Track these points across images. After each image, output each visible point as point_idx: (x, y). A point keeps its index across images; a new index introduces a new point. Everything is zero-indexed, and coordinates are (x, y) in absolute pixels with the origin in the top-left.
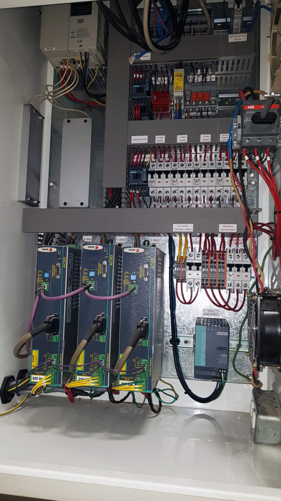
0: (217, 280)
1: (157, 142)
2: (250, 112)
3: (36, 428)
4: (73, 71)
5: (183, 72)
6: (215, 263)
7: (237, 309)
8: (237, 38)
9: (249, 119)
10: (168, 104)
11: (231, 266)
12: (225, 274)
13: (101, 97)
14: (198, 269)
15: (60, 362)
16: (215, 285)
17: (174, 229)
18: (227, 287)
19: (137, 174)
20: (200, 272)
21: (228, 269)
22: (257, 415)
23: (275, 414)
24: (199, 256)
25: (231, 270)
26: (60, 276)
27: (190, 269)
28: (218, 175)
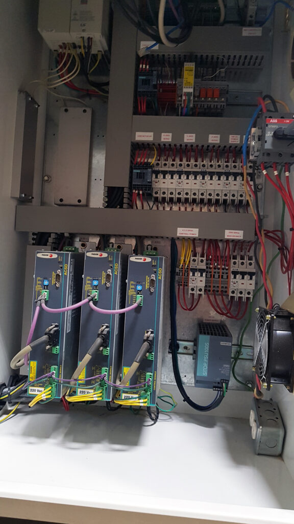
0: (220, 287)
1: (162, 140)
2: (273, 126)
4: (74, 56)
5: (194, 66)
6: (219, 269)
8: (251, 32)
9: (271, 133)
10: (175, 99)
11: (235, 273)
13: (103, 87)
14: (202, 275)
15: (59, 374)
16: (218, 291)
17: (178, 233)
18: (231, 294)
19: (140, 173)
20: (204, 279)
21: (232, 276)
22: (258, 427)
23: (276, 426)
24: (202, 261)
25: (235, 278)
26: (61, 285)
27: (194, 275)
28: (225, 179)
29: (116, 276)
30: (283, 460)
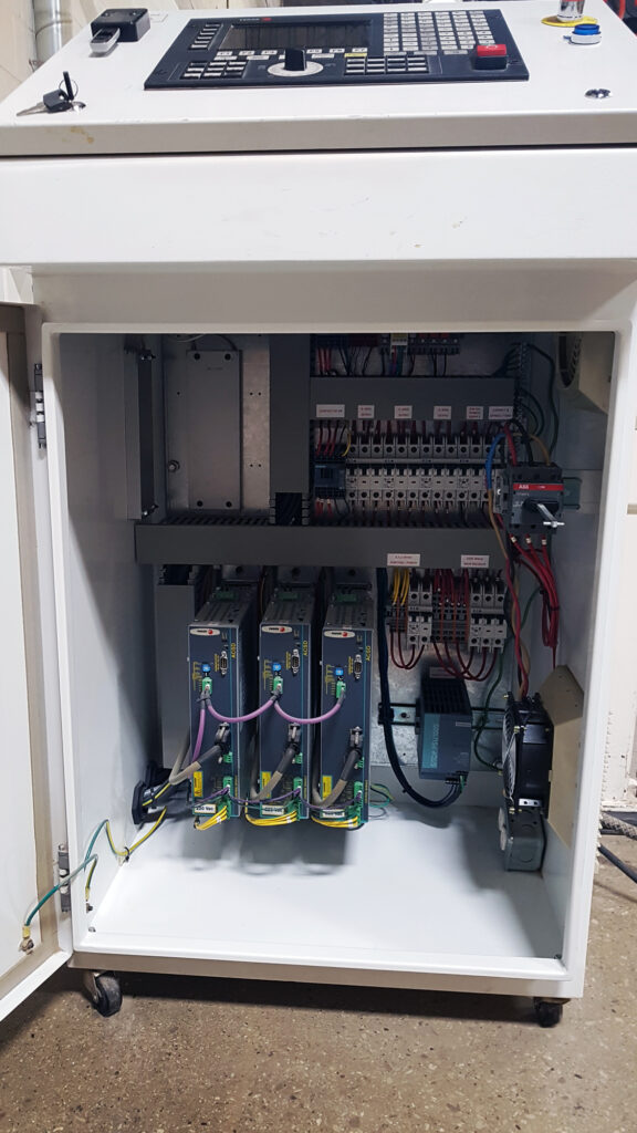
0: (454, 633)
1: (360, 416)
2: (522, 494)
3: (199, 863)
6: (452, 606)
7: (481, 677)
9: (519, 504)
11: (477, 616)
12: (466, 626)
14: (426, 620)
15: (234, 786)
16: (451, 638)
17: (389, 561)
18: (471, 644)
19: (326, 469)
20: (429, 626)
21: (473, 621)
22: (509, 837)
23: (533, 835)
24: (426, 597)
25: (477, 622)
26: (228, 671)
27: (414, 620)
28: (461, 473)
29: (306, 658)
30: (542, 877)
